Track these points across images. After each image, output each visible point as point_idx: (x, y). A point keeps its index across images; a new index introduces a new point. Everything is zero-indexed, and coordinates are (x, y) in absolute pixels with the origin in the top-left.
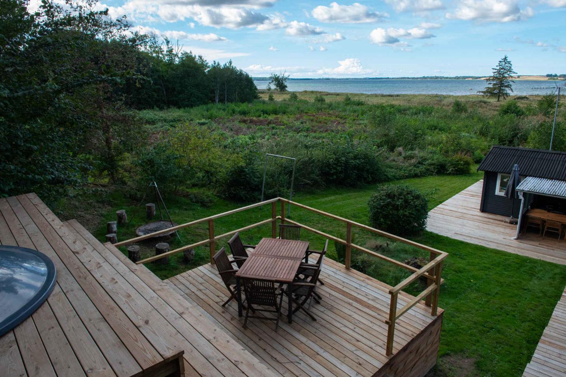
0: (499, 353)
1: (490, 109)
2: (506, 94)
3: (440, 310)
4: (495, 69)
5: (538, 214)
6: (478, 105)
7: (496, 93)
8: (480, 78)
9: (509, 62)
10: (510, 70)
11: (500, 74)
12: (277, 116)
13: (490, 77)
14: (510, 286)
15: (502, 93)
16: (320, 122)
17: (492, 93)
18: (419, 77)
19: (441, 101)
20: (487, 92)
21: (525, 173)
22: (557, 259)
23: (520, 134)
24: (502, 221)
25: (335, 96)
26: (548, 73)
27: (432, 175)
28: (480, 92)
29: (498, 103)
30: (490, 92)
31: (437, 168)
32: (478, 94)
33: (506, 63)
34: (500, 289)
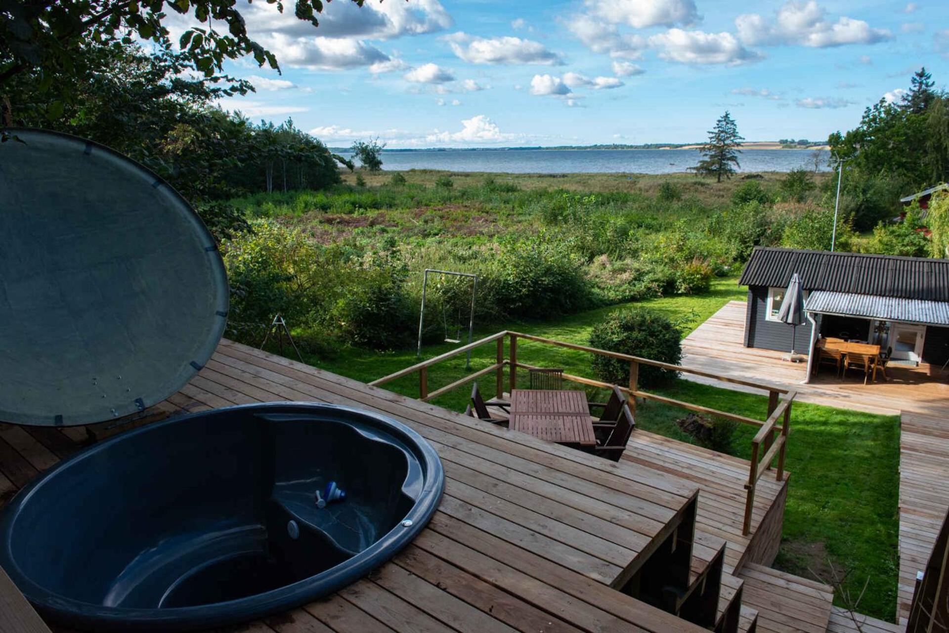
0: (849, 532)
1: (711, 195)
2: (730, 170)
3: (785, 474)
4: (712, 133)
5: (833, 345)
6: (692, 188)
7: (715, 170)
8: (681, 146)
9: (732, 123)
10: (734, 134)
11: (720, 140)
12: (380, 211)
13: (706, 144)
14: (823, 447)
15: (724, 169)
16: (455, 220)
17: (709, 170)
18: (588, 145)
19: (634, 183)
20: (702, 167)
21: (809, 285)
22: (870, 407)
23: (769, 231)
24: (780, 359)
25: (463, 178)
26: (782, 139)
27: (656, 297)
28: (690, 168)
29: (720, 184)
30: (706, 169)
31: (663, 286)
32: (689, 171)
33: (727, 123)
34: (812, 452)
